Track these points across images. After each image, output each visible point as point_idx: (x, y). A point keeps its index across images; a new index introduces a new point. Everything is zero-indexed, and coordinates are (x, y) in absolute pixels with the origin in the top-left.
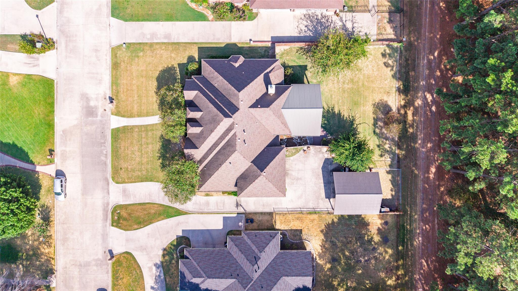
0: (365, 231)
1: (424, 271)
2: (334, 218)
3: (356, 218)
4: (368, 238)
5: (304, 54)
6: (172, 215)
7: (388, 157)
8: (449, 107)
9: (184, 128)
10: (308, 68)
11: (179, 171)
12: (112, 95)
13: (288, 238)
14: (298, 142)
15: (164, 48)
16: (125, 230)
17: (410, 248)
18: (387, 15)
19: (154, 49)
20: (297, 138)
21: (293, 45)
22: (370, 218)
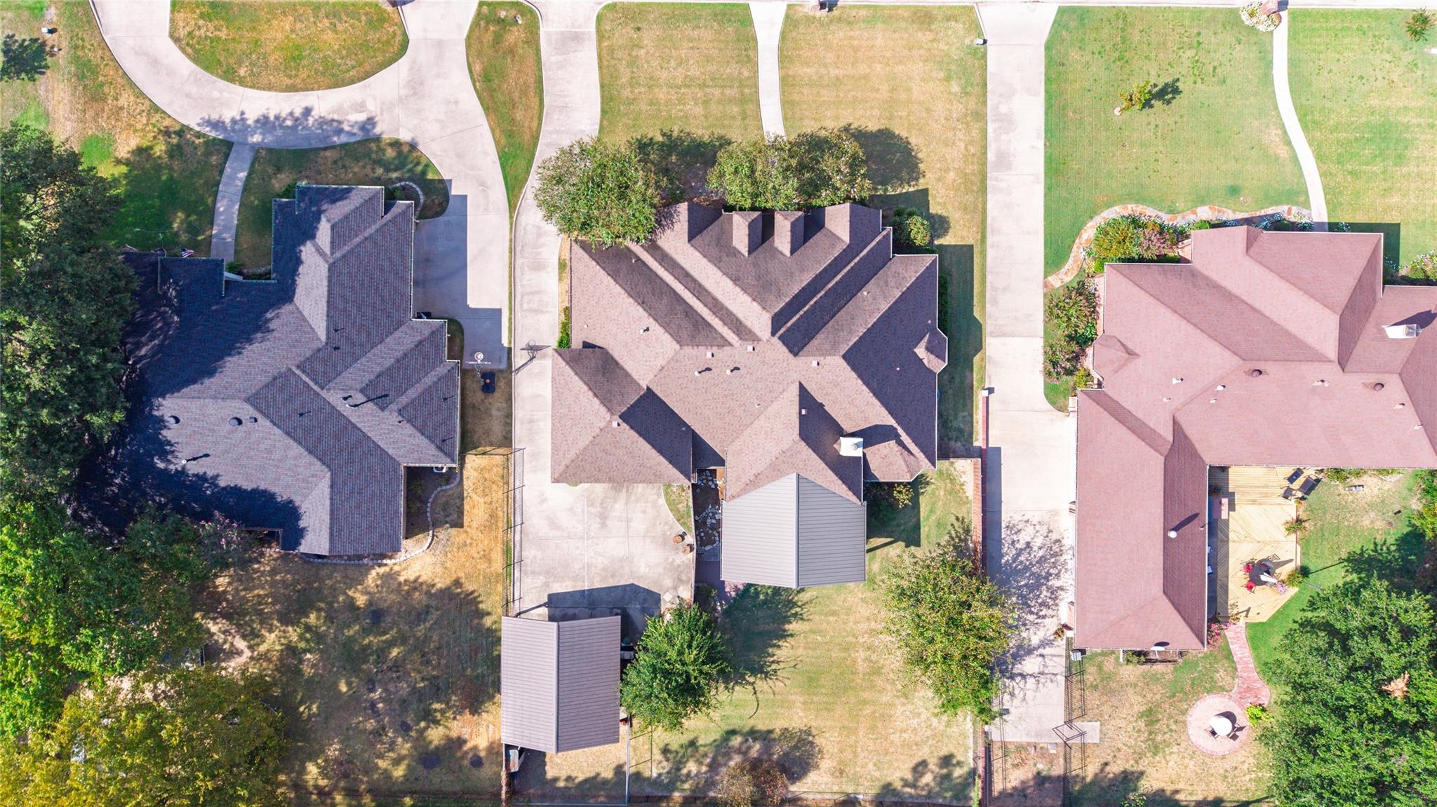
0: (457, 704)
2: (494, 618)
3: (491, 678)
4: (436, 710)
5: (952, 539)
6: (508, 169)
7: (661, 771)
9: (748, 204)
10: (912, 548)
11: (627, 187)
12: (843, 7)
13: (439, 489)
14: (705, 518)
15: (972, 150)
16: (468, 37)
18: (1058, 770)
19: (967, 124)
20: (717, 517)
21: (976, 507)
22: (491, 718)
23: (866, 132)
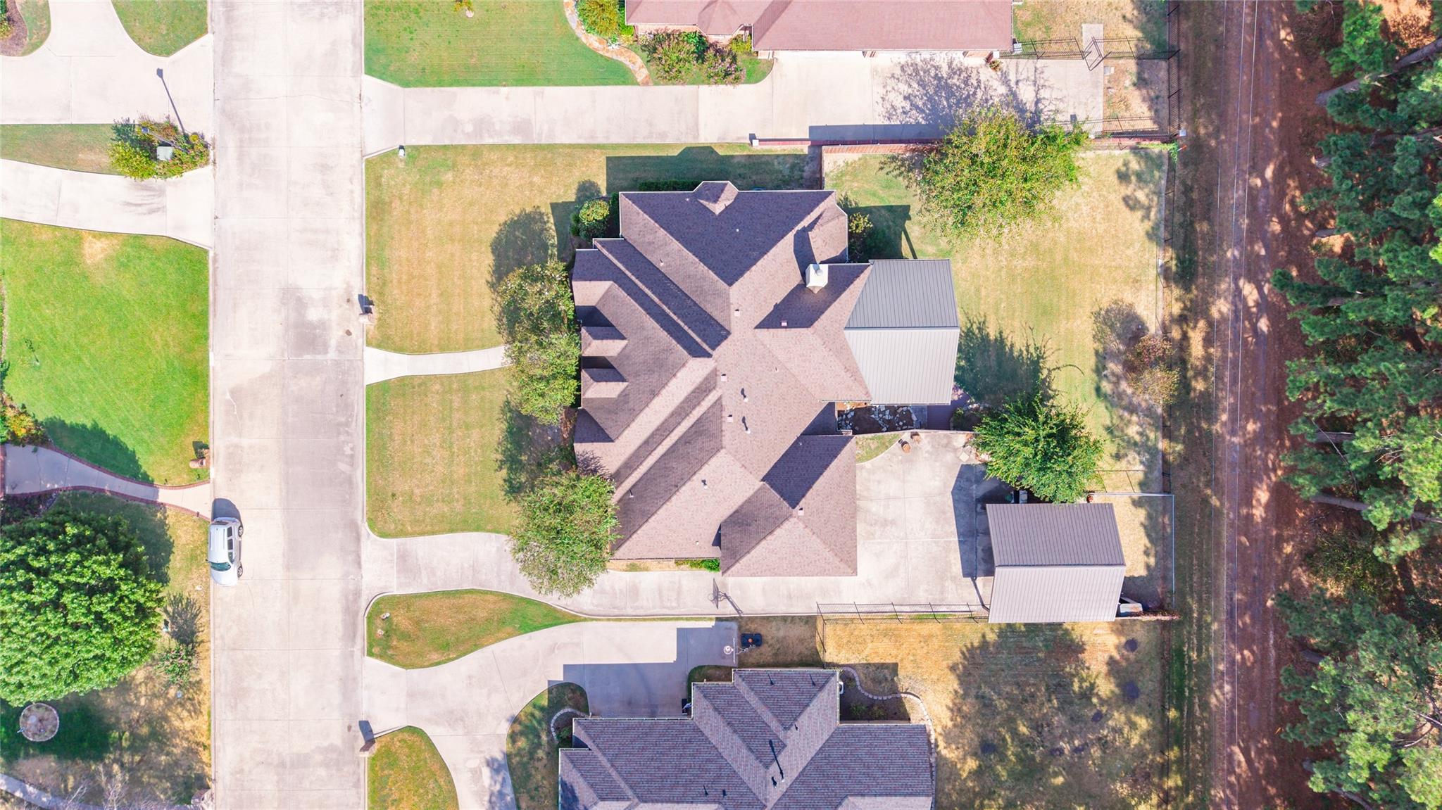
0: (1074, 666)
1: (1238, 777)
2: (987, 631)
3: (1048, 632)
4: (1081, 687)
5: (901, 173)
6: (537, 624)
7: (1137, 460)
8: (1314, 326)
9: (574, 383)
10: (911, 213)
11: (560, 504)
12: (368, 290)
13: (859, 688)
14: (884, 421)
15: (511, 159)
16: (405, 666)
17: (1198, 714)
18: (1132, 65)
19: (486, 164)
20: (883, 409)
21: (870, 150)
22: (1088, 632)
23: (495, 265)
